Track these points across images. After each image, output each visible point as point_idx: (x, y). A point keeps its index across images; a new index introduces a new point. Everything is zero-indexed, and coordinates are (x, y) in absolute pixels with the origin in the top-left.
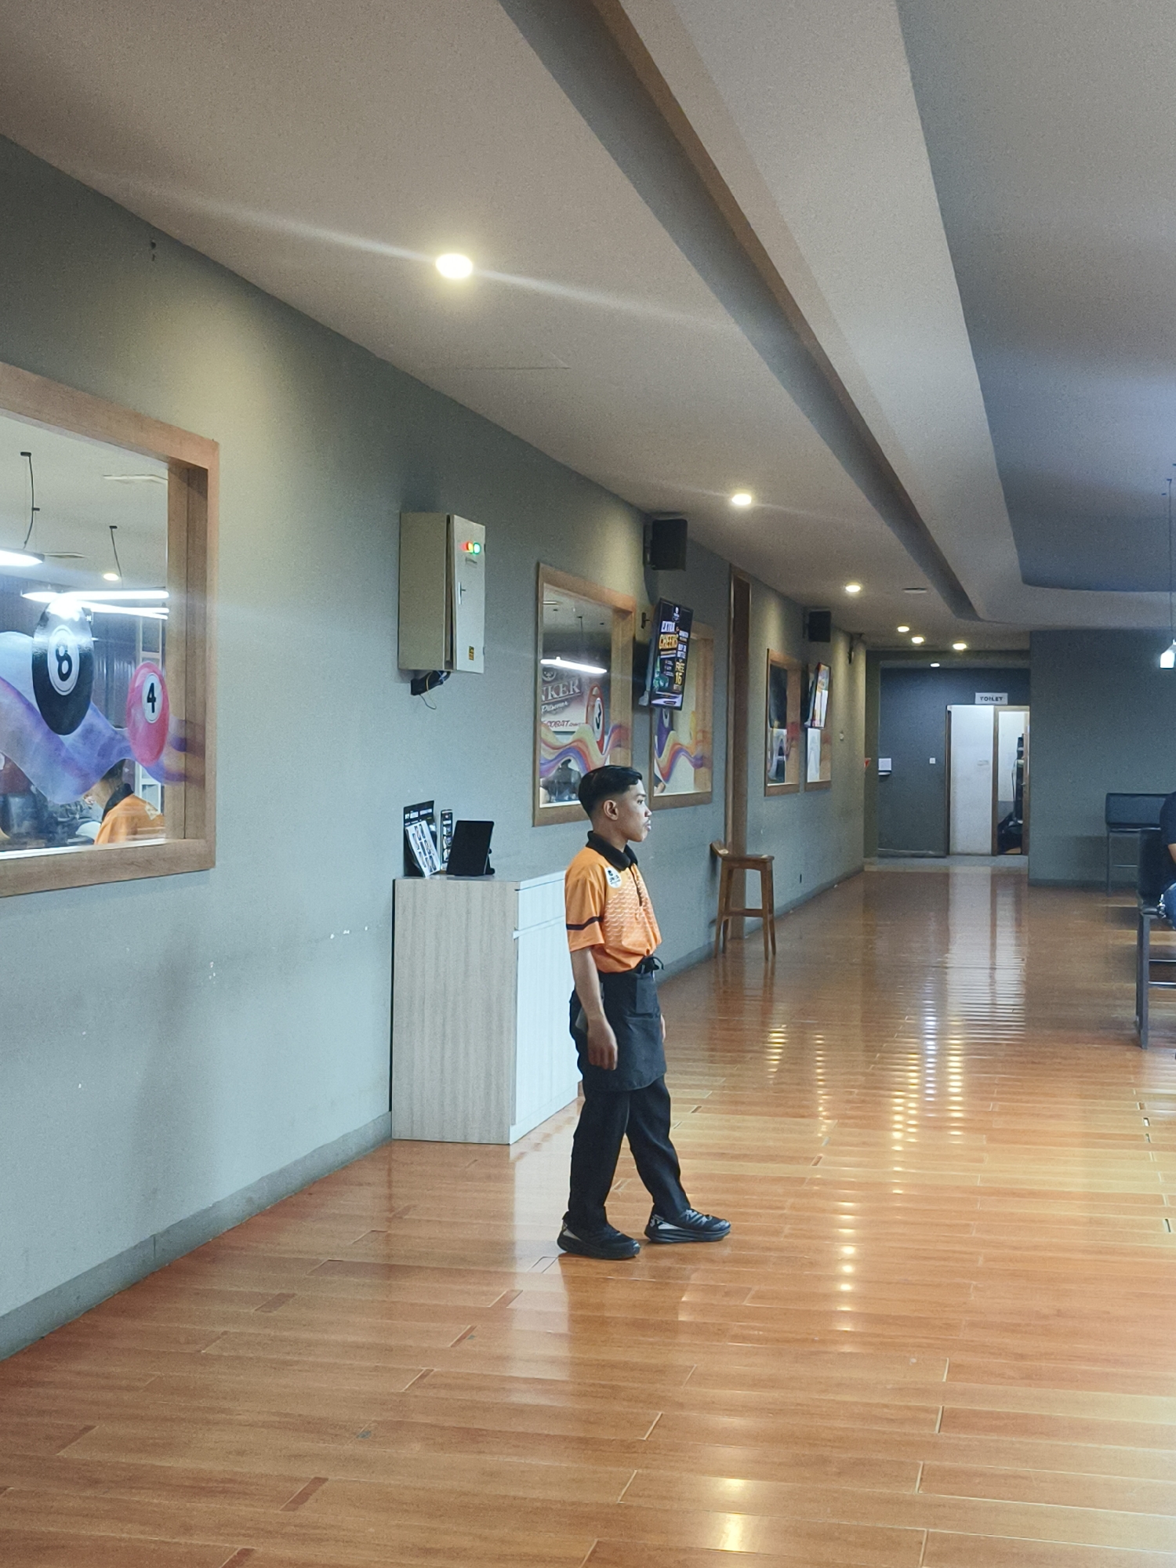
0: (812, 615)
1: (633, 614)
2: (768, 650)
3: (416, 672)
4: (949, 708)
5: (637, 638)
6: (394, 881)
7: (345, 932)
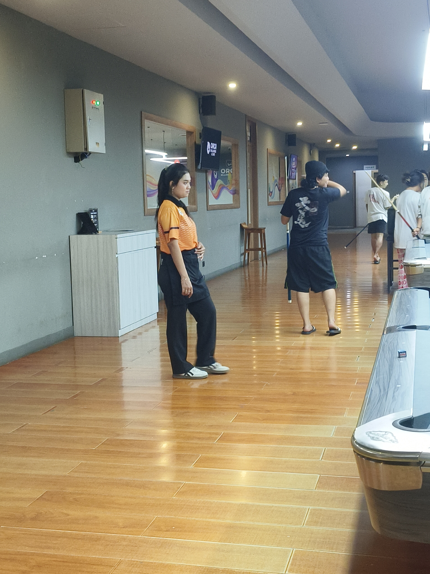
0: (289, 136)
1: (194, 133)
2: (267, 149)
3: (76, 153)
4: (354, 172)
5: (197, 142)
6: (69, 236)
7: (44, 256)
